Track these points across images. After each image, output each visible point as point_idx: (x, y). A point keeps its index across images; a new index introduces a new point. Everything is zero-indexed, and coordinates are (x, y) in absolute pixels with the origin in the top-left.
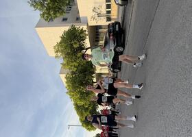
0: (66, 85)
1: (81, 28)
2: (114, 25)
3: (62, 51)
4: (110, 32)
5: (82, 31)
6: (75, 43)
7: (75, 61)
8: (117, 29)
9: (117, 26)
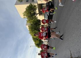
0: (29, 30)
1: (34, 4)
2: (49, 3)
3: (26, 15)
4: (47, 6)
5: (35, 6)
6: (32, 11)
7: (32, 20)
8: (50, 5)
9: (50, 3)
